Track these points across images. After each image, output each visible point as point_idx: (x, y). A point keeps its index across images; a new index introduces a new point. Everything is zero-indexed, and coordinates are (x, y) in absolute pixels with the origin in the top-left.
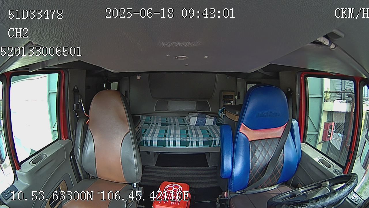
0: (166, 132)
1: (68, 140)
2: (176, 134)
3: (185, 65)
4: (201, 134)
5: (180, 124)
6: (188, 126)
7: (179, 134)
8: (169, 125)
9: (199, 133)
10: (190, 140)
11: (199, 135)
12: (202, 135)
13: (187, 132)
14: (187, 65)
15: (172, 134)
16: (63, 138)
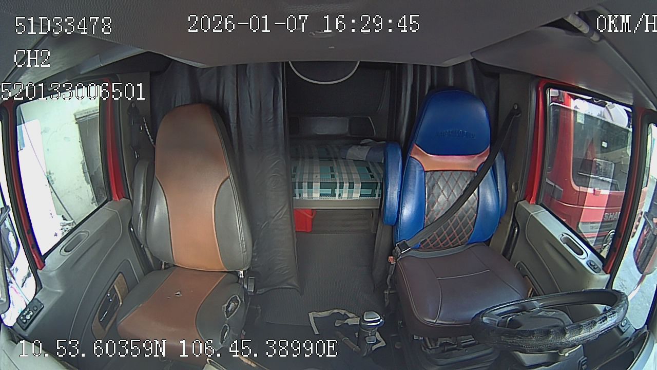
0: (295, 171)
1: (124, 199)
2: (313, 173)
3: (330, 48)
4: (356, 174)
5: (320, 158)
6: (334, 160)
7: (317, 173)
8: (300, 159)
9: (352, 172)
10: (338, 181)
11: (353, 175)
12: (358, 175)
13: (332, 171)
14: (333, 47)
15: (306, 173)
16: (115, 197)
